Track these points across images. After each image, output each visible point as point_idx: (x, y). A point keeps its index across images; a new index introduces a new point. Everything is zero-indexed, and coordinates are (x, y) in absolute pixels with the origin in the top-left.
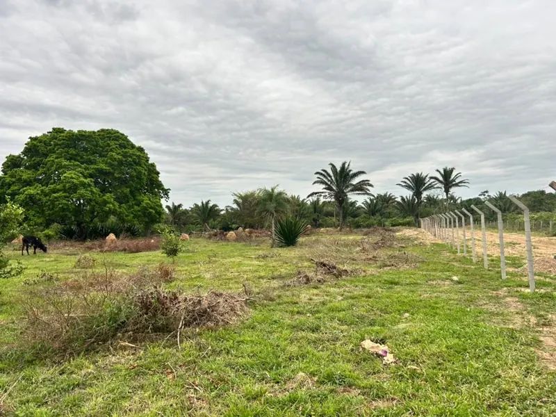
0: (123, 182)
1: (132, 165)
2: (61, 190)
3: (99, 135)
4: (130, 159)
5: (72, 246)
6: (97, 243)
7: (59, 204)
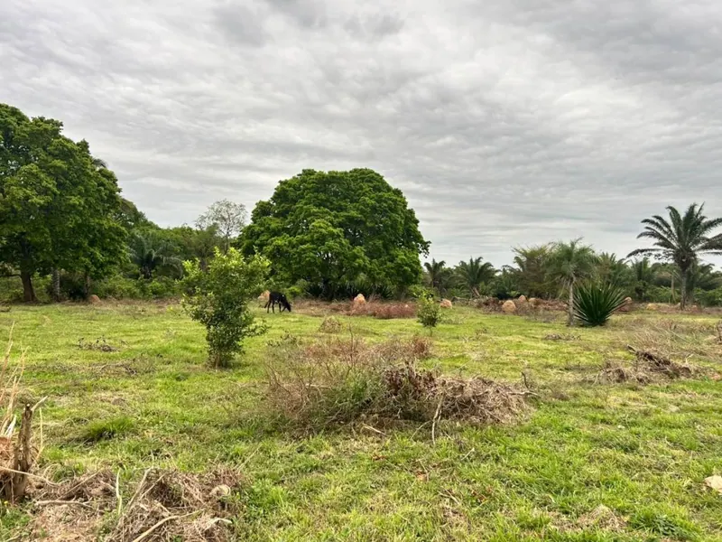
0: (376, 232)
1: (387, 212)
2: (308, 242)
3: (351, 176)
4: (385, 205)
5: (317, 305)
6: (343, 303)
7: (306, 257)
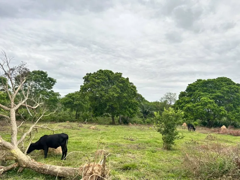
0: (229, 101)
1: (234, 93)
2: (200, 105)
3: (217, 80)
4: (233, 90)
5: (205, 129)
6: (217, 129)
7: (200, 111)
